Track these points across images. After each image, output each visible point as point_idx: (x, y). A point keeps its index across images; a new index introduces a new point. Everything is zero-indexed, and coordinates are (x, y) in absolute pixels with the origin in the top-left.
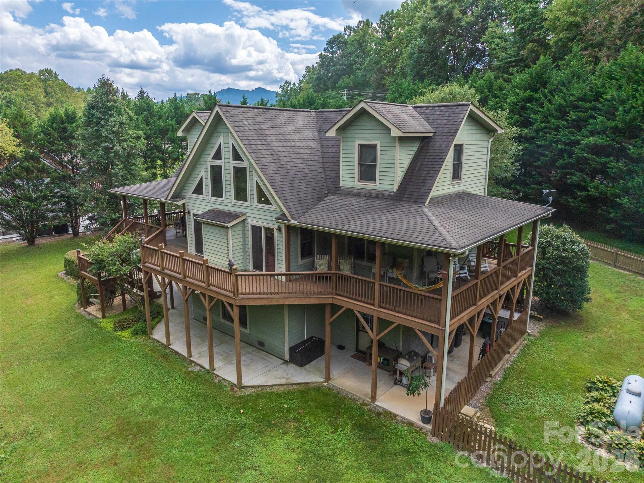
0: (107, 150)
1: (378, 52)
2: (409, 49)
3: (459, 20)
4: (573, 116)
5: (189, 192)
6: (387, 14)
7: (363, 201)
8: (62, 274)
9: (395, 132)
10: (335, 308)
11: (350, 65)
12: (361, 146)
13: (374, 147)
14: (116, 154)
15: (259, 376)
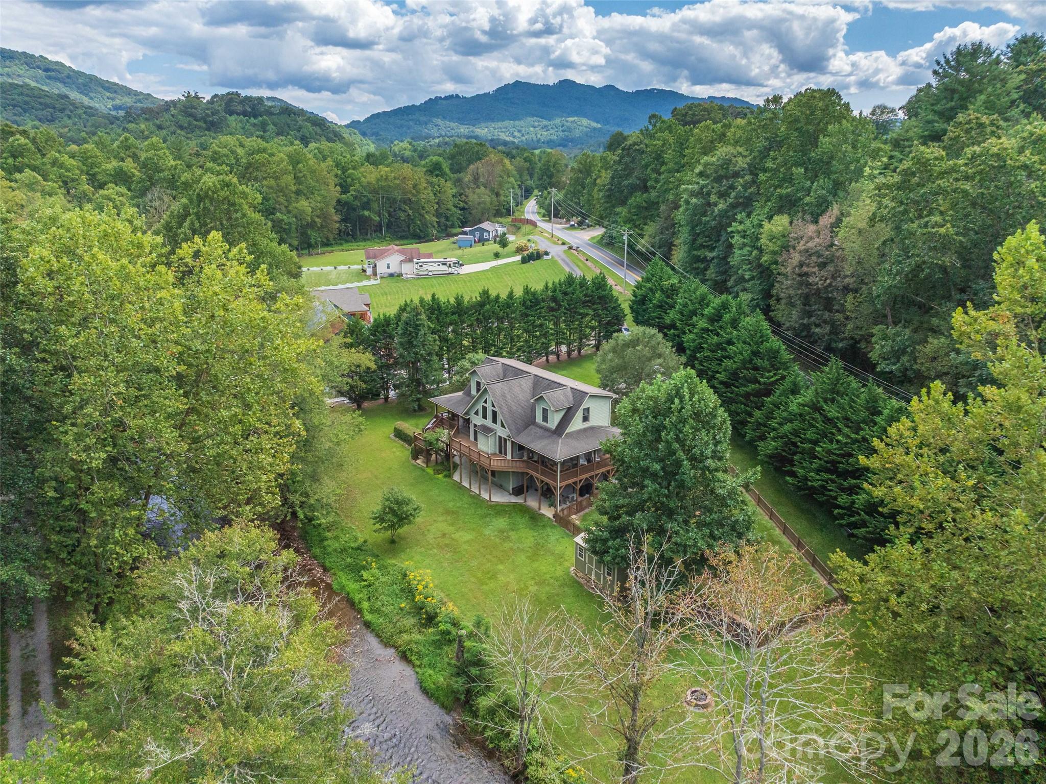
0: (416, 353)
5: (472, 413)
7: (542, 431)
8: (392, 436)
10: (527, 474)
12: (544, 409)
13: (548, 410)
15: (498, 498)
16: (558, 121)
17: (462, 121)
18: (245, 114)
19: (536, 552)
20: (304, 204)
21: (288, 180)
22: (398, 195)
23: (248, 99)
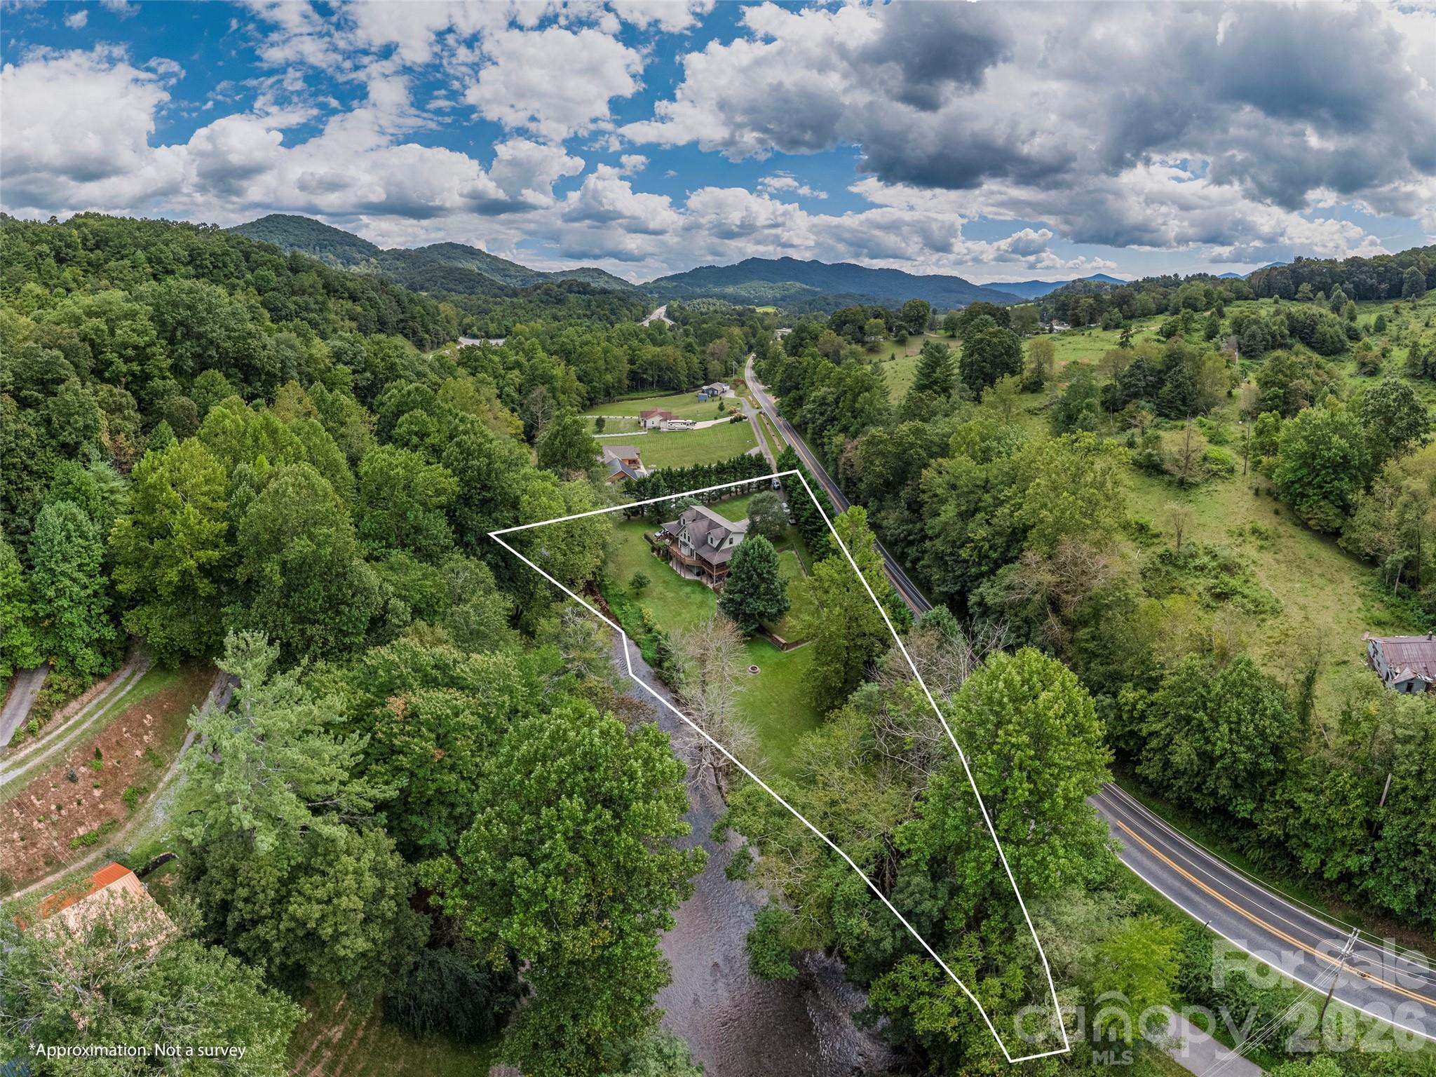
5: (680, 534)
7: (709, 548)
8: (643, 537)
15: (689, 577)
16: (780, 284)
17: (716, 284)
18: (579, 292)
19: (702, 605)
20: (609, 377)
21: (601, 363)
22: (664, 365)
23: (582, 284)
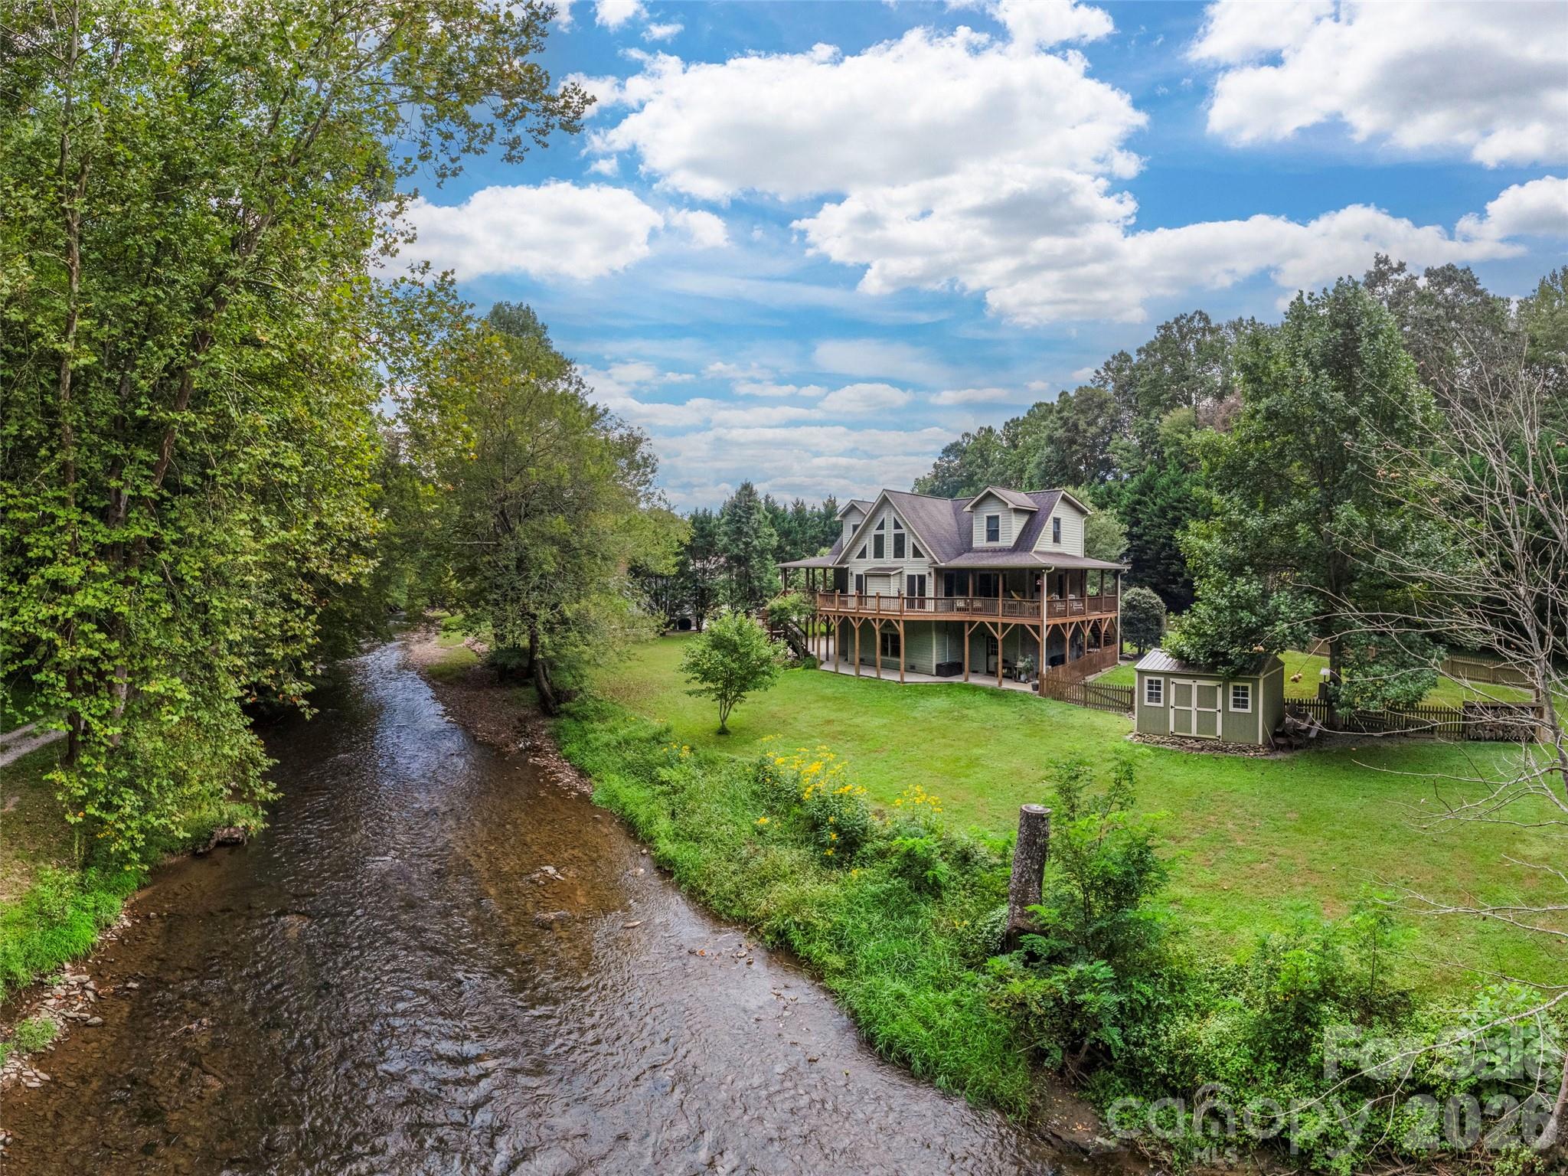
1: (1002, 462)
2: (1036, 459)
3: (1085, 431)
4: (1170, 515)
5: (853, 558)
6: (1012, 421)
7: (990, 552)
9: (1011, 506)
10: (971, 623)
11: (970, 477)
12: (989, 518)
13: (997, 517)
14: (754, 547)
